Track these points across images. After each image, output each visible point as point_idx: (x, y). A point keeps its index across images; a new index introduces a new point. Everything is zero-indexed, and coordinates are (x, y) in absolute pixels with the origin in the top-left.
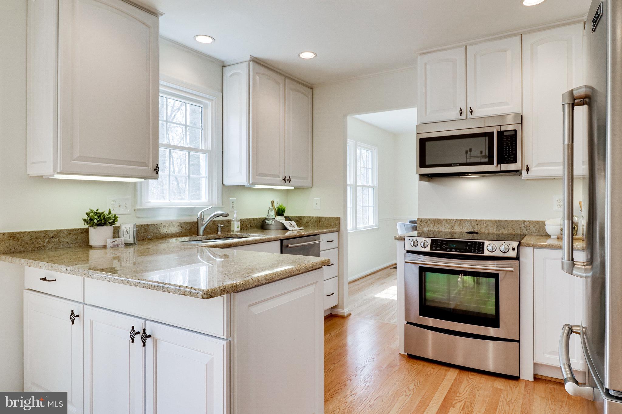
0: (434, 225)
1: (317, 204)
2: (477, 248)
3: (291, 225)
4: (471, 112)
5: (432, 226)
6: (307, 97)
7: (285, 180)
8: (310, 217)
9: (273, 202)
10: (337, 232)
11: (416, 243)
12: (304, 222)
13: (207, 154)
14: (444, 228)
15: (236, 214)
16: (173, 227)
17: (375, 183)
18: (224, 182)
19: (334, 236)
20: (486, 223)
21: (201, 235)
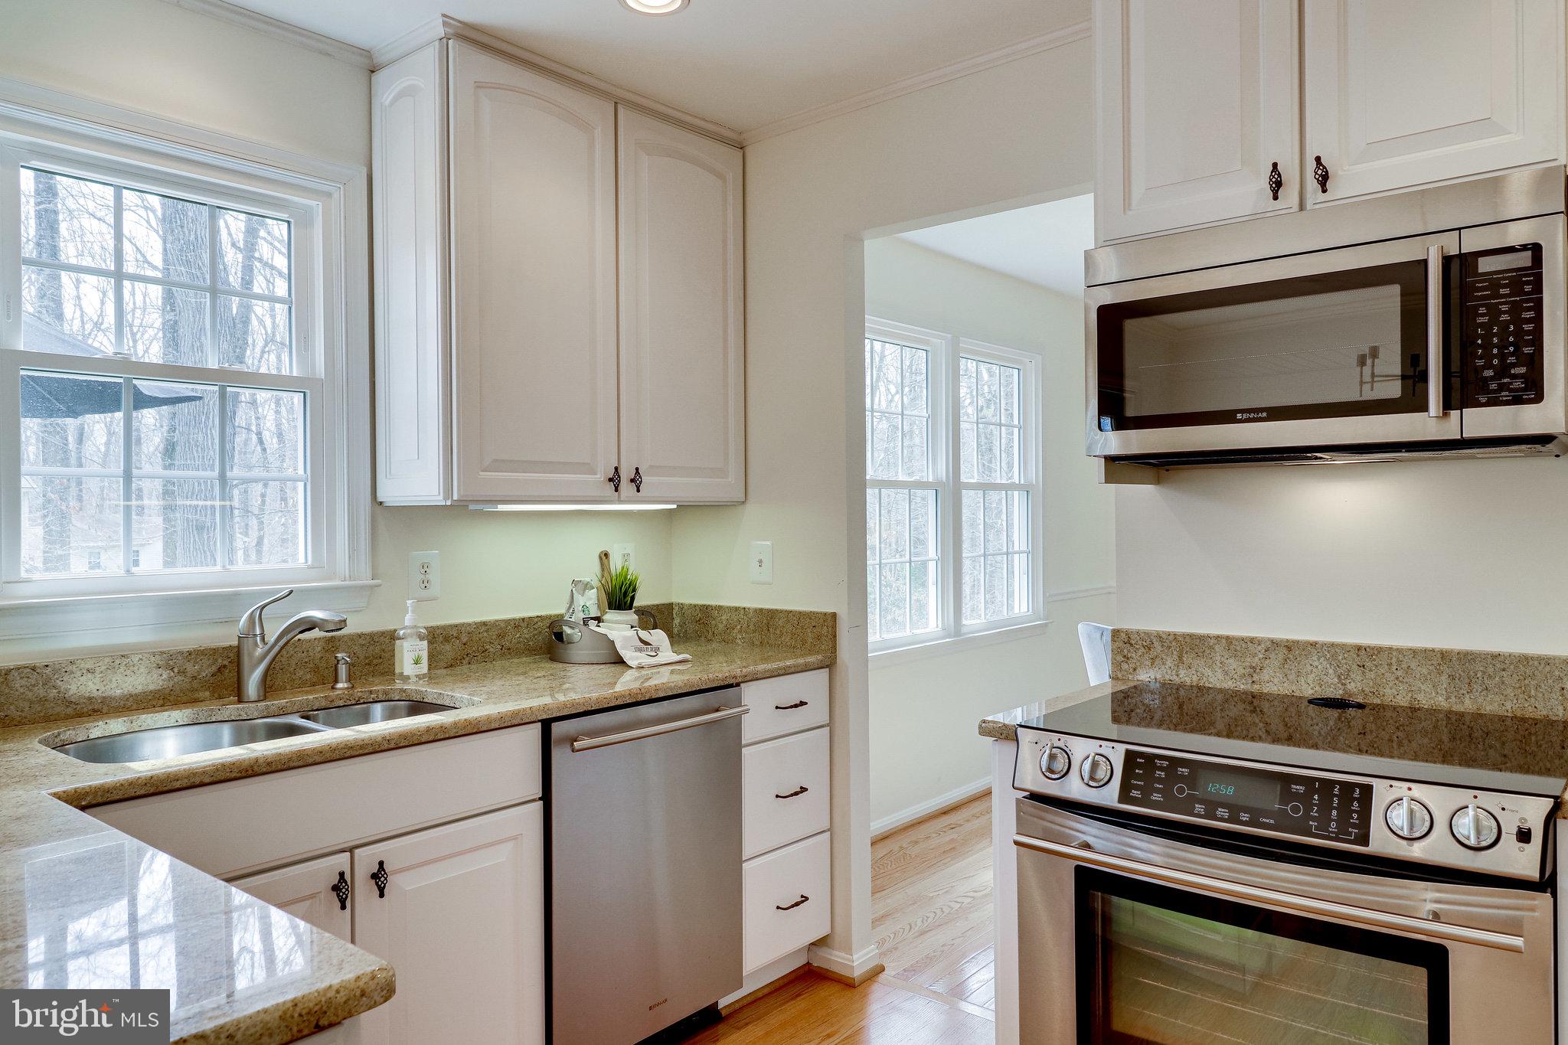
0: (1180, 657)
1: (760, 561)
2: (1334, 813)
3: (646, 643)
4: (1323, 180)
5: (1169, 663)
6: (721, 176)
7: (615, 480)
8: (737, 609)
9: (606, 555)
10: (827, 666)
11: (1060, 764)
12: (721, 626)
13: (307, 391)
14: (1220, 675)
15: (413, 612)
16: (128, 672)
17: (1034, 474)
18: (379, 494)
19: (811, 685)
20: (1399, 662)
21: (253, 699)
